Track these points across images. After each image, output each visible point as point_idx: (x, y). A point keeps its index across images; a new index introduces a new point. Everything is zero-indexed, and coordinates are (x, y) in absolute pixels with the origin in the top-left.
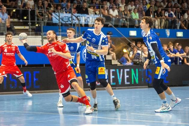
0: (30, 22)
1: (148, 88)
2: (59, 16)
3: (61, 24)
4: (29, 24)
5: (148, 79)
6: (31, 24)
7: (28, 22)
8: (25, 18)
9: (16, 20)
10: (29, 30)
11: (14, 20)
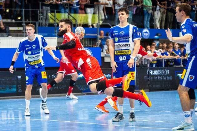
0: (24, 23)
1: (149, 91)
2: (55, 17)
3: (56, 25)
4: (23, 24)
5: (149, 82)
6: (25, 24)
7: (23, 23)
8: (19, 18)
9: (9, 21)
10: (23, 31)
11: (7, 20)
